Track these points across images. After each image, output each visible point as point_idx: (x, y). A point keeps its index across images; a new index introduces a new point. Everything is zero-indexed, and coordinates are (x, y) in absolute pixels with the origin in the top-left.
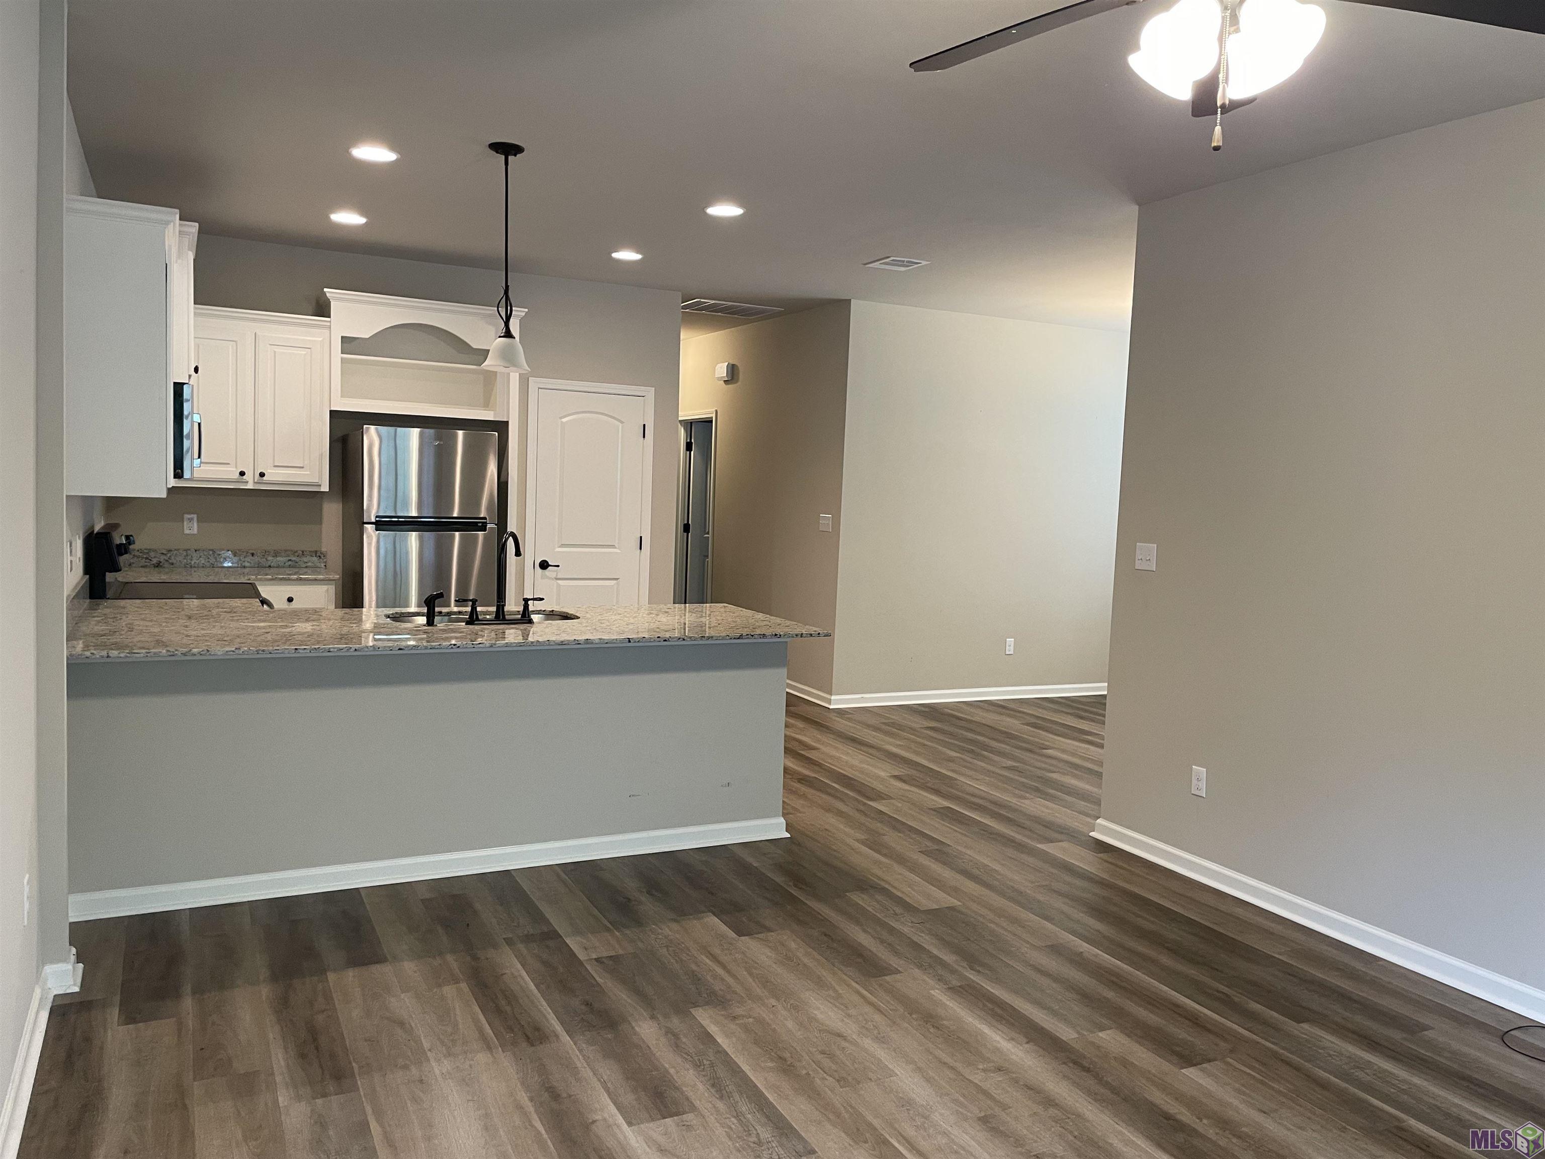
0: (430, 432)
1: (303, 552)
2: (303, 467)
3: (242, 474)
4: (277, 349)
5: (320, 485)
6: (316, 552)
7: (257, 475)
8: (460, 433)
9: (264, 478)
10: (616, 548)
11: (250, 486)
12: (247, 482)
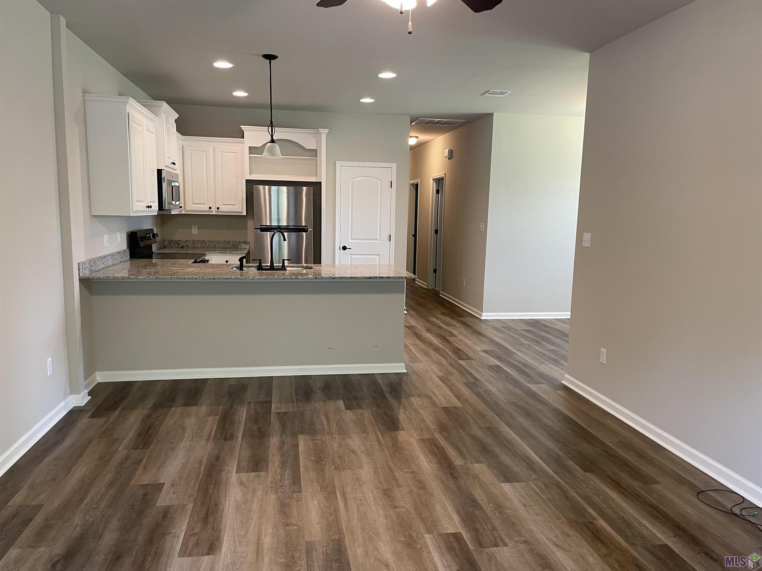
0: (292, 188)
1: (240, 242)
2: (234, 205)
3: (210, 208)
4: (223, 154)
5: (242, 213)
6: (245, 242)
7: (216, 209)
8: (305, 188)
9: (219, 210)
10: (378, 240)
11: (214, 213)
12: (213, 212)
